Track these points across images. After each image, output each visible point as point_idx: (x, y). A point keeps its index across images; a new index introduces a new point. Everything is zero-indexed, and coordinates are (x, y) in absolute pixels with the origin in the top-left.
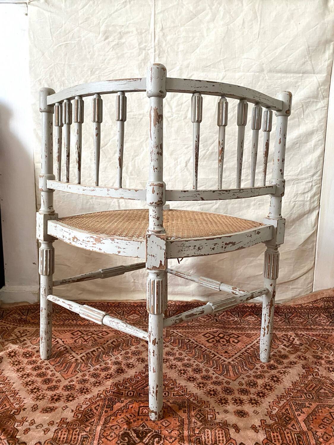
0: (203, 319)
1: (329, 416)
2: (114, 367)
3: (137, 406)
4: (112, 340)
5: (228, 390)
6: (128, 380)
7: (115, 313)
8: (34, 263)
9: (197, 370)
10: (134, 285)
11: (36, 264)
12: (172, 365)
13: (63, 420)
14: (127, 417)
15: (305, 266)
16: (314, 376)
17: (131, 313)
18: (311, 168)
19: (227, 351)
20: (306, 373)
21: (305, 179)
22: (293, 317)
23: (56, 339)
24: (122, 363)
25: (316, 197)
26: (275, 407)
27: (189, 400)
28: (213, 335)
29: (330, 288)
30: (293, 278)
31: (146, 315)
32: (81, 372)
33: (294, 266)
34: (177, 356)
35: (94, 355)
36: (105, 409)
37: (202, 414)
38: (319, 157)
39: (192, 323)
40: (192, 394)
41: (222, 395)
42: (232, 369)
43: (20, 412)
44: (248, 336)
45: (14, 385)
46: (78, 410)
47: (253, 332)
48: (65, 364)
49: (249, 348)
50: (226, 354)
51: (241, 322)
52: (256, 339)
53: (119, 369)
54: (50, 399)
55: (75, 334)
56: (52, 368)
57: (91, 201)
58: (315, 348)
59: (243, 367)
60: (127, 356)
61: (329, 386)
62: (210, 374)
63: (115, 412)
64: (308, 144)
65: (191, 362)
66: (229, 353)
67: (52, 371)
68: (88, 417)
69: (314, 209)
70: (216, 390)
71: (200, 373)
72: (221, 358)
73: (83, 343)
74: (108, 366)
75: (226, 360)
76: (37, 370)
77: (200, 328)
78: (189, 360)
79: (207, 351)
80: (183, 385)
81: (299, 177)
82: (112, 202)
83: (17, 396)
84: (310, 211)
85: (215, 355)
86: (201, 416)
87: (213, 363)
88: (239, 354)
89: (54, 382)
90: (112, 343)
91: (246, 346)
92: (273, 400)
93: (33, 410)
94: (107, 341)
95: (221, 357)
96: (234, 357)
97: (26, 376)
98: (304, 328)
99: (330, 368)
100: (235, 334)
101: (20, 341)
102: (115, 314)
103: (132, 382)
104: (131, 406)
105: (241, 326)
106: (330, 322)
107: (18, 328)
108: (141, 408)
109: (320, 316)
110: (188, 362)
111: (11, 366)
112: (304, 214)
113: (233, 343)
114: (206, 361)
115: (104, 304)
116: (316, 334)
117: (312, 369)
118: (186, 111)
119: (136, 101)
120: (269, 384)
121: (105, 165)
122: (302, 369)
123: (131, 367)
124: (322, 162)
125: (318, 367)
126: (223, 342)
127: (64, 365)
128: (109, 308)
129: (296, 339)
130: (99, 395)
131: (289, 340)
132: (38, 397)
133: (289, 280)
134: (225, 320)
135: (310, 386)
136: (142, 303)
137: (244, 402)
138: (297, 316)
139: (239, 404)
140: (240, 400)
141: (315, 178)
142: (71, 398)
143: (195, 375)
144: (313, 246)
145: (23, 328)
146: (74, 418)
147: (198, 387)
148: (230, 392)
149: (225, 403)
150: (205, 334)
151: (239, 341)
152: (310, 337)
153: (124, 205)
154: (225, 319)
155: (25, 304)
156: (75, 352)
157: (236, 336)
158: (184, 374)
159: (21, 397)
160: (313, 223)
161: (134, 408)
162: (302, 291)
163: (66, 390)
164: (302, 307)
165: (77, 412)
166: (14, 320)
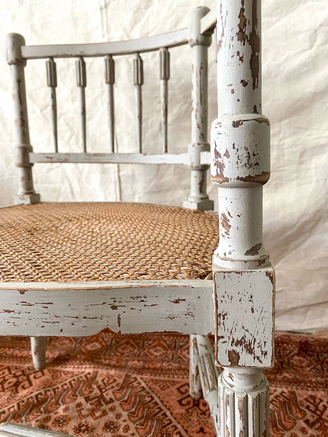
4: (39, 392)
39: (169, 364)
66: (205, 433)
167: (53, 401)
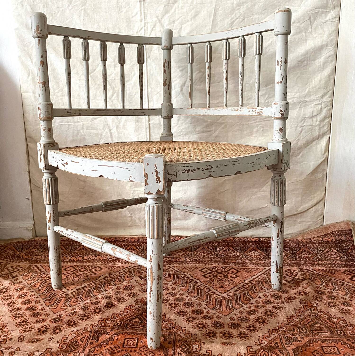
0: (202, 254)
1: (320, 349)
2: (104, 302)
3: (123, 338)
4: (105, 276)
5: (218, 324)
6: (116, 315)
8: (27, 198)
9: (189, 305)
10: (132, 220)
11: (29, 199)
12: (164, 300)
13: (47, 350)
14: (112, 349)
15: (314, 197)
16: (311, 311)
17: (128, 249)
18: (320, 88)
19: (223, 285)
20: (304, 308)
21: (314, 101)
22: (301, 252)
24: (113, 298)
25: (327, 120)
26: (265, 341)
27: (176, 333)
28: (210, 270)
29: (343, 221)
30: (301, 210)
31: (143, 251)
32: (70, 306)
33: (302, 197)
34: (170, 290)
36: (91, 341)
37: (187, 344)
38: (329, 76)
39: (190, 258)
40: (180, 328)
41: (211, 328)
42: (225, 304)
43: (6, 341)
44: (248, 271)
45: (3, 317)
46: (64, 341)
47: (254, 267)
49: (247, 284)
50: (222, 289)
51: (243, 257)
52: (256, 274)
53: (109, 303)
54: (37, 331)
55: (68, 269)
56: (42, 302)
57: (81, 131)
58: (318, 283)
59: (237, 302)
60: (119, 291)
61: (326, 321)
62: (202, 308)
63: (100, 344)
64: (316, 61)
65: (184, 297)
66: (224, 288)
67: (41, 305)
68: (73, 348)
69: (324, 134)
70: (205, 323)
71: (191, 307)
73: (74, 278)
74: (98, 300)
75: (220, 294)
76: (27, 304)
77: (198, 264)
78: (182, 295)
79: (201, 286)
80: (172, 319)
81: (307, 99)
82: (104, 133)
83: (5, 329)
84: (320, 137)
85: (210, 290)
86: (186, 347)
87: (207, 297)
88: (235, 289)
89: (43, 315)
90: (104, 279)
91: (244, 281)
92: (263, 334)
93: (20, 341)
94: (100, 277)
95: (216, 292)
96: (229, 292)
97: (16, 310)
98: (310, 264)
99: (330, 303)
100: (235, 268)
101: (12, 277)
103: (121, 316)
104: (116, 338)
105: (242, 261)
106: (341, 257)
107: (11, 263)
108: (126, 340)
109: (330, 250)
110: (180, 297)
111: (2, 301)
112: (313, 140)
113: (231, 278)
114: (199, 296)
116: (323, 269)
117: (311, 304)
118: (179, 29)
119: (125, 21)
120: (262, 318)
121: (94, 92)
122: (300, 304)
123: (122, 302)
124: (332, 81)
125: (317, 302)
126: (221, 277)
127: (54, 300)
129: (300, 273)
130: (86, 328)
131: (292, 275)
132: (26, 329)
133: (297, 212)
134: (226, 255)
135: (305, 321)
136: (139, 238)
137: (232, 335)
138: (305, 251)
139: (227, 338)
140: (229, 334)
141: (324, 99)
142: (57, 331)
143: (186, 309)
144: (324, 175)
145: (17, 263)
146: (59, 349)
147: (188, 321)
148: (220, 325)
149: (213, 337)
150: (203, 269)
151: (237, 276)
152: (316, 272)
153: (117, 135)
154: (226, 254)
155: (20, 240)
156: (66, 288)
157: (235, 271)
158: (175, 308)
159: (9, 329)
160: (323, 150)
161: (120, 340)
162: (312, 224)
163: (54, 322)
164: (311, 241)
165: (62, 343)
166: (7, 256)
167: (117, 280)
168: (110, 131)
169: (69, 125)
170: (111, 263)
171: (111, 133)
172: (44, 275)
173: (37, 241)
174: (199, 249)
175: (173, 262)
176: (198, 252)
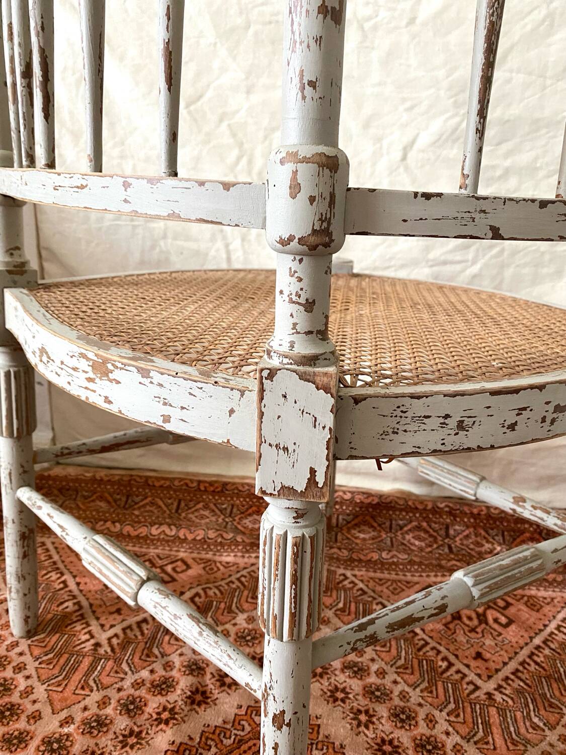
0: (417, 543)
2: (184, 684)
4: (193, 591)
6: (214, 733)
7: (214, 508)
9: (404, 717)
12: (337, 689)
17: (250, 511)
19: (480, 650)
23: (62, 574)
32: (98, 690)
34: (352, 655)
35: (143, 634)
39: (391, 554)
42: (498, 721)
44: (533, 604)
47: (543, 593)
48: (66, 656)
49: (538, 648)
50: (479, 663)
52: (554, 617)
53: (197, 691)
56: (32, 668)
57: (162, 243)
59: (529, 714)
62: (439, 733)
65: (388, 681)
66: (486, 661)
67: (28, 678)
71: (410, 725)
72: (465, 676)
74: (171, 674)
75: (479, 682)
77: (409, 571)
78: (382, 674)
79: (428, 648)
82: (213, 250)
85: (451, 665)
87: (446, 690)
88: (513, 665)
89: (23, 718)
91: (531, 638)
94: (182, 593)
95: (465, 670)
96: (501, 675)
102: (213, 511)
103: (225, 741)
110: (379, 681)
113: (496, 626)
114: (426, 684)
115: (191, 485)
126: (470, 618)
127: (62, 661)
128: (201, 496)
134: (472, 549)
143: (398, 733)
151: (510, 622)
154: (472, 546)
156: (98, 619)
157: (502, 604)
158: (367, 727)
167: (223, 606)
168: (227, 246)
169: (134, 227)
170: (211, 550)
171: (228, 253)
172: (54, 576)
173: (56, 478)
174: (409, 527)
175: (352, 560)
176: (407, 537)
